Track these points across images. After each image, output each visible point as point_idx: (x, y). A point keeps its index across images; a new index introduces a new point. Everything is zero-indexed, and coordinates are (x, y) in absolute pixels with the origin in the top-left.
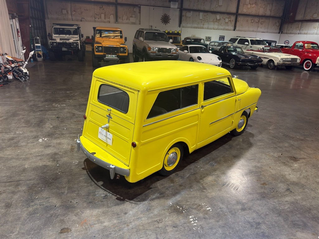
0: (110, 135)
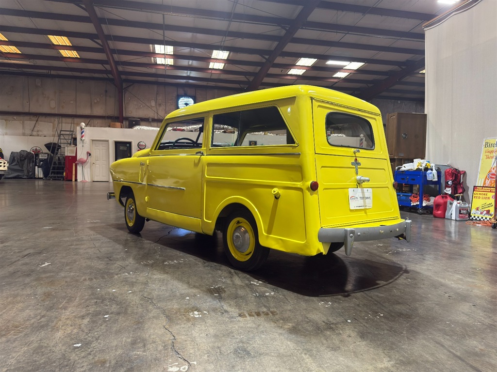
0: (368, 193)
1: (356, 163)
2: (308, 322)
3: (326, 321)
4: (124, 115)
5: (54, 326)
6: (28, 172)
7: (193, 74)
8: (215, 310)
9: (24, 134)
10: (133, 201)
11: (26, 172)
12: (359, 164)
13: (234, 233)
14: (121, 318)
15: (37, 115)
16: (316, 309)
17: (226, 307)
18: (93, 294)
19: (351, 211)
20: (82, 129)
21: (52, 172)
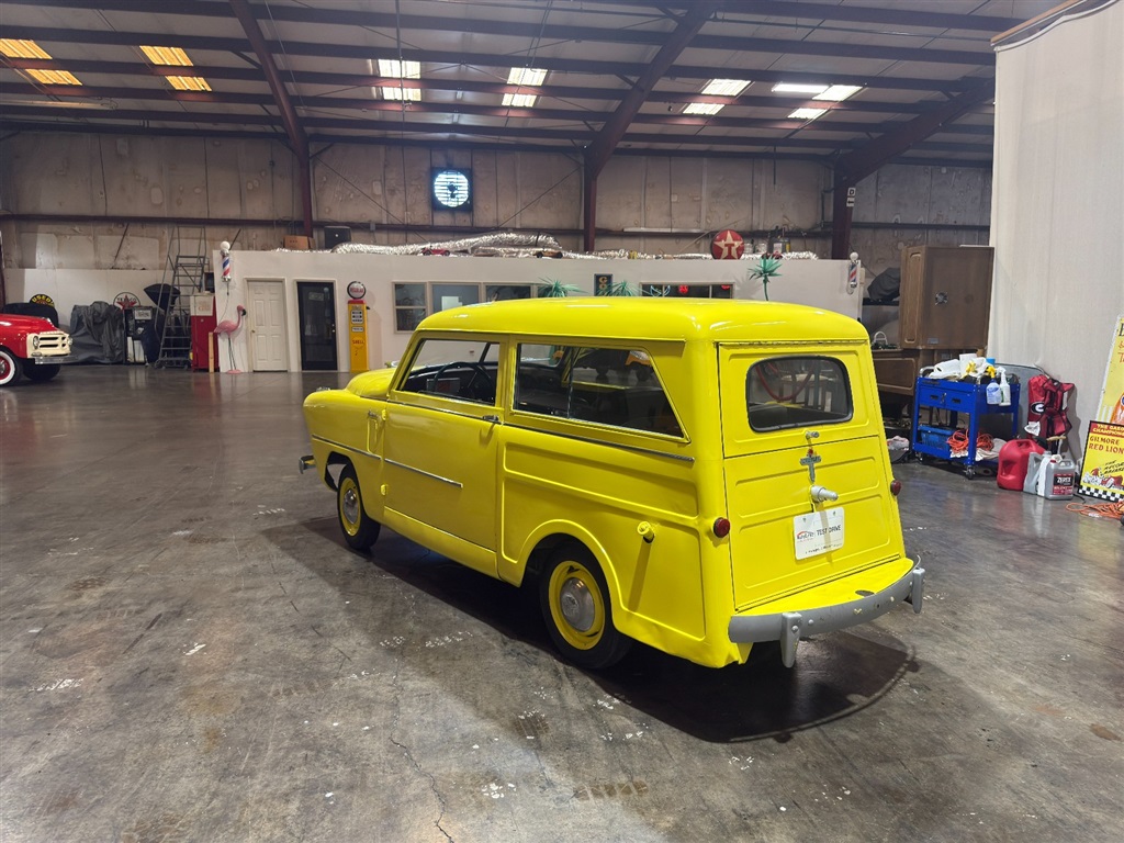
0: (835, 515)
1: (812, 459)
2: (703, 813)
3: (738, 810)
4: (314, 218)
5: (239, 821)
6: (113, 349)
7: (466, 119)
8: (527, 779)
9: (98, 266)
10: (353, 484)
11: (107, 349)
12: (817, 459)
13: (562, 593)
14: (356, 800)
15: (125, 222)
16: (721, 776)
17: (551, 774)
18: (297, 735)
19: (798, 562)
20: (224, 256)
21: (164, 351)
